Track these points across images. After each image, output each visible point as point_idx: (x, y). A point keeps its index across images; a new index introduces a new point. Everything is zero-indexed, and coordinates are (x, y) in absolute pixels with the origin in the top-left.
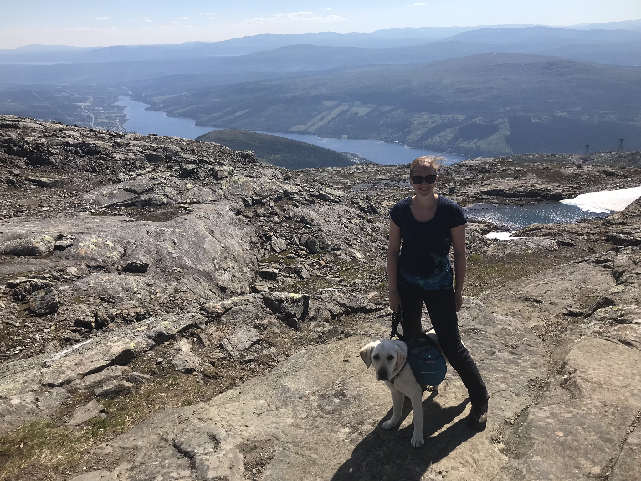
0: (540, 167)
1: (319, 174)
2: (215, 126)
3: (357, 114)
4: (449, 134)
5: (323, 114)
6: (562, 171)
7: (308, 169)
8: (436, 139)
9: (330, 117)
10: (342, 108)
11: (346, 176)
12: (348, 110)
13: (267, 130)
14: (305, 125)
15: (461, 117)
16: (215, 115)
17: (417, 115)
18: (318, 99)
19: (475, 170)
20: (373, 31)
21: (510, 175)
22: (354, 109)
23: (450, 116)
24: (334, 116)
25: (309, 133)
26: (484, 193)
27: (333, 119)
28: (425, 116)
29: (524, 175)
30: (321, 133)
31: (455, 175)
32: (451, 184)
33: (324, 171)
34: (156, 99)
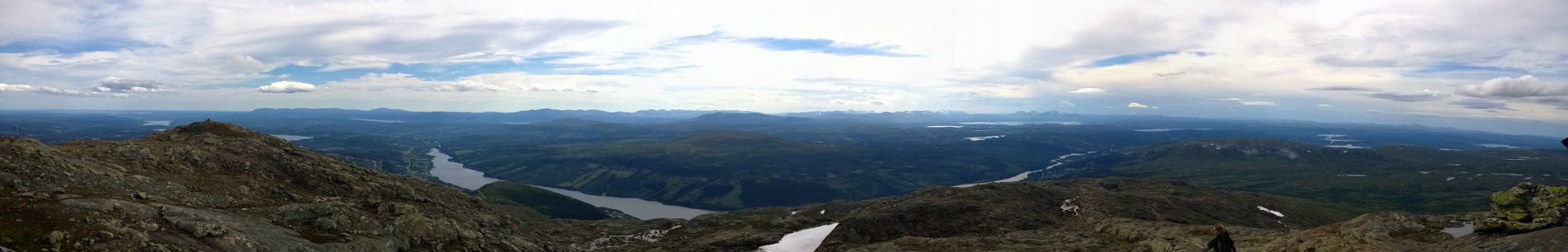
0: (756, 219)
1: (566, 225)
2: (498, 178)
3: (615, 176)
4: (696, 193)
5: (587, 174)
6: (772, 221)
7: (558, 220)
8: (687, 197)
9: (592, 177)
10: (603, 170)
11: (589, 229)
12: (608, 172)
13: (540, 184)
14: (572, 182)
15: (705, 180)
16: (501, 169)
17: (671, 178)
18: (583, 162)
19: (705, 224)
20: (635, 111)
21: (732, 227)
22: (613, 172)
23: (696, 179)
24: (596, 176)
25: (574, 190)
26: (711, 244)
27: (595, 179)
28: (677, 179)
29: (743, 226)
30: (584, 190)
31: (689, 230)
32: (686, 237)
33: (570, 222)
34: (458, 153)
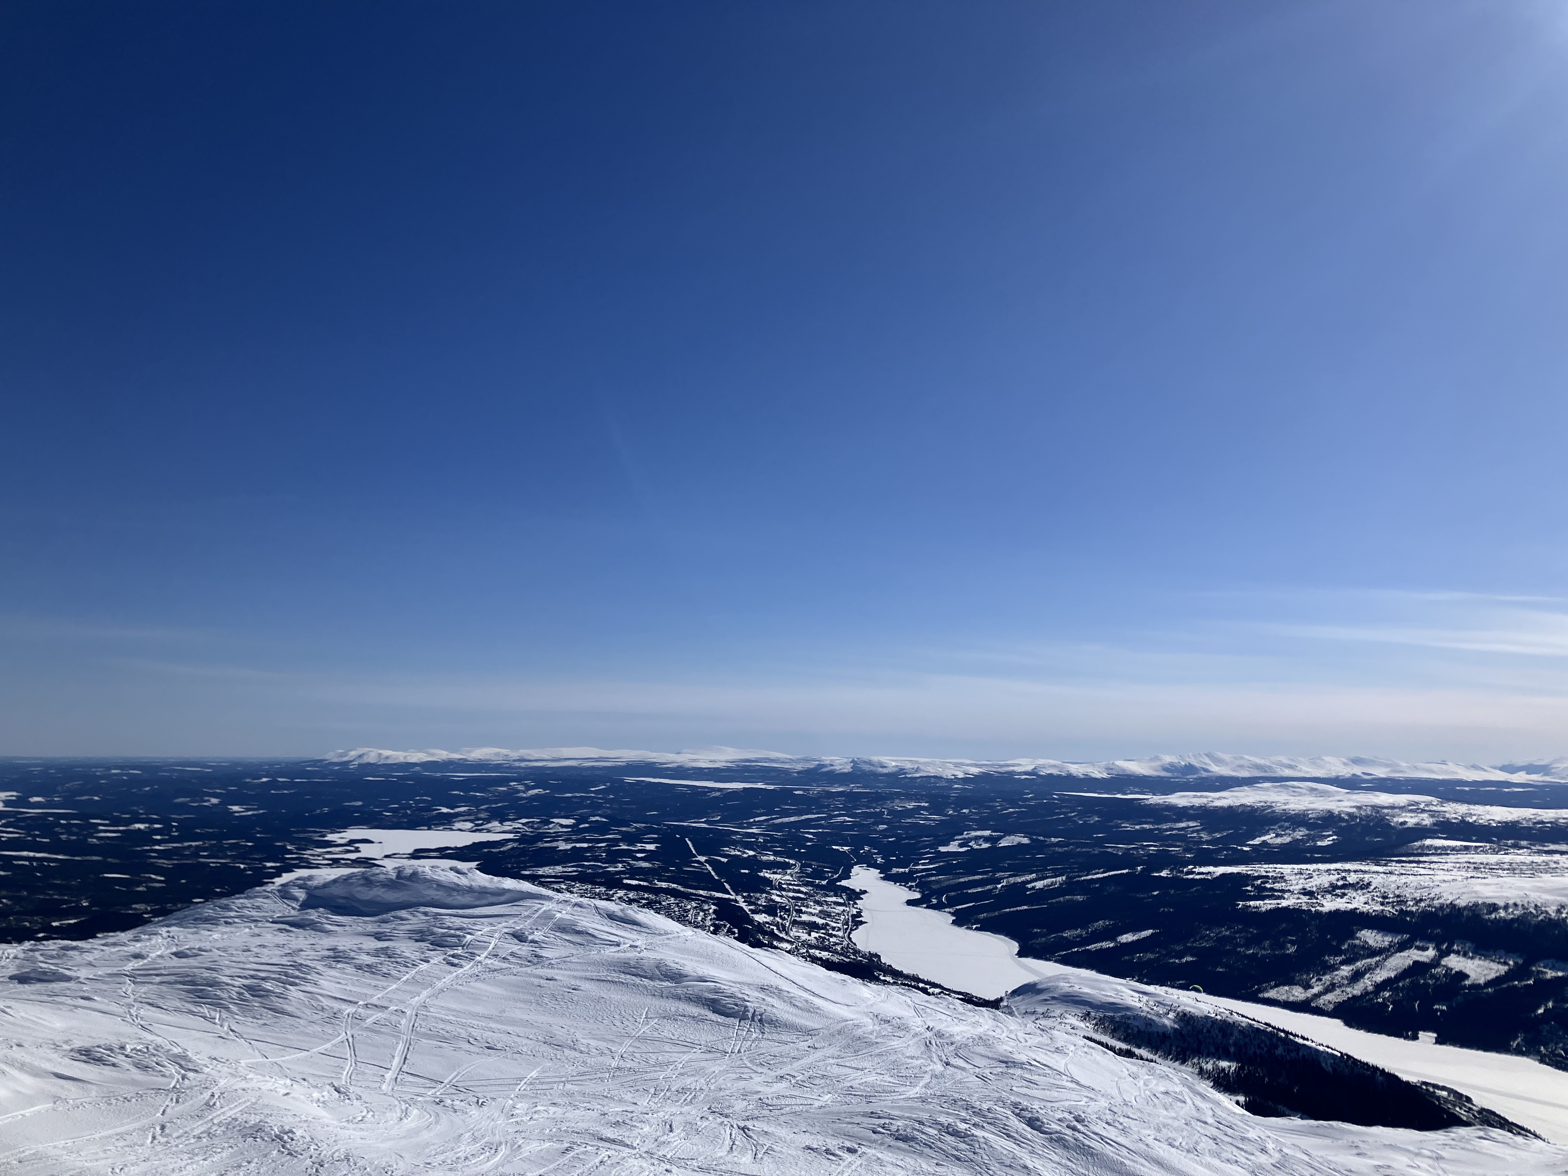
3: (1463, 976)
5: (1358, 965)
9: (1380, 976)
10: (1414, 955)
12: (1435, 963)
14: (1307, 986)
16: (1068, 934)
18: (1343, 924)
22: (1454, 962)
24: (1392, 975)
